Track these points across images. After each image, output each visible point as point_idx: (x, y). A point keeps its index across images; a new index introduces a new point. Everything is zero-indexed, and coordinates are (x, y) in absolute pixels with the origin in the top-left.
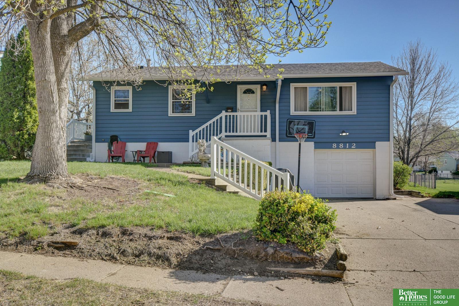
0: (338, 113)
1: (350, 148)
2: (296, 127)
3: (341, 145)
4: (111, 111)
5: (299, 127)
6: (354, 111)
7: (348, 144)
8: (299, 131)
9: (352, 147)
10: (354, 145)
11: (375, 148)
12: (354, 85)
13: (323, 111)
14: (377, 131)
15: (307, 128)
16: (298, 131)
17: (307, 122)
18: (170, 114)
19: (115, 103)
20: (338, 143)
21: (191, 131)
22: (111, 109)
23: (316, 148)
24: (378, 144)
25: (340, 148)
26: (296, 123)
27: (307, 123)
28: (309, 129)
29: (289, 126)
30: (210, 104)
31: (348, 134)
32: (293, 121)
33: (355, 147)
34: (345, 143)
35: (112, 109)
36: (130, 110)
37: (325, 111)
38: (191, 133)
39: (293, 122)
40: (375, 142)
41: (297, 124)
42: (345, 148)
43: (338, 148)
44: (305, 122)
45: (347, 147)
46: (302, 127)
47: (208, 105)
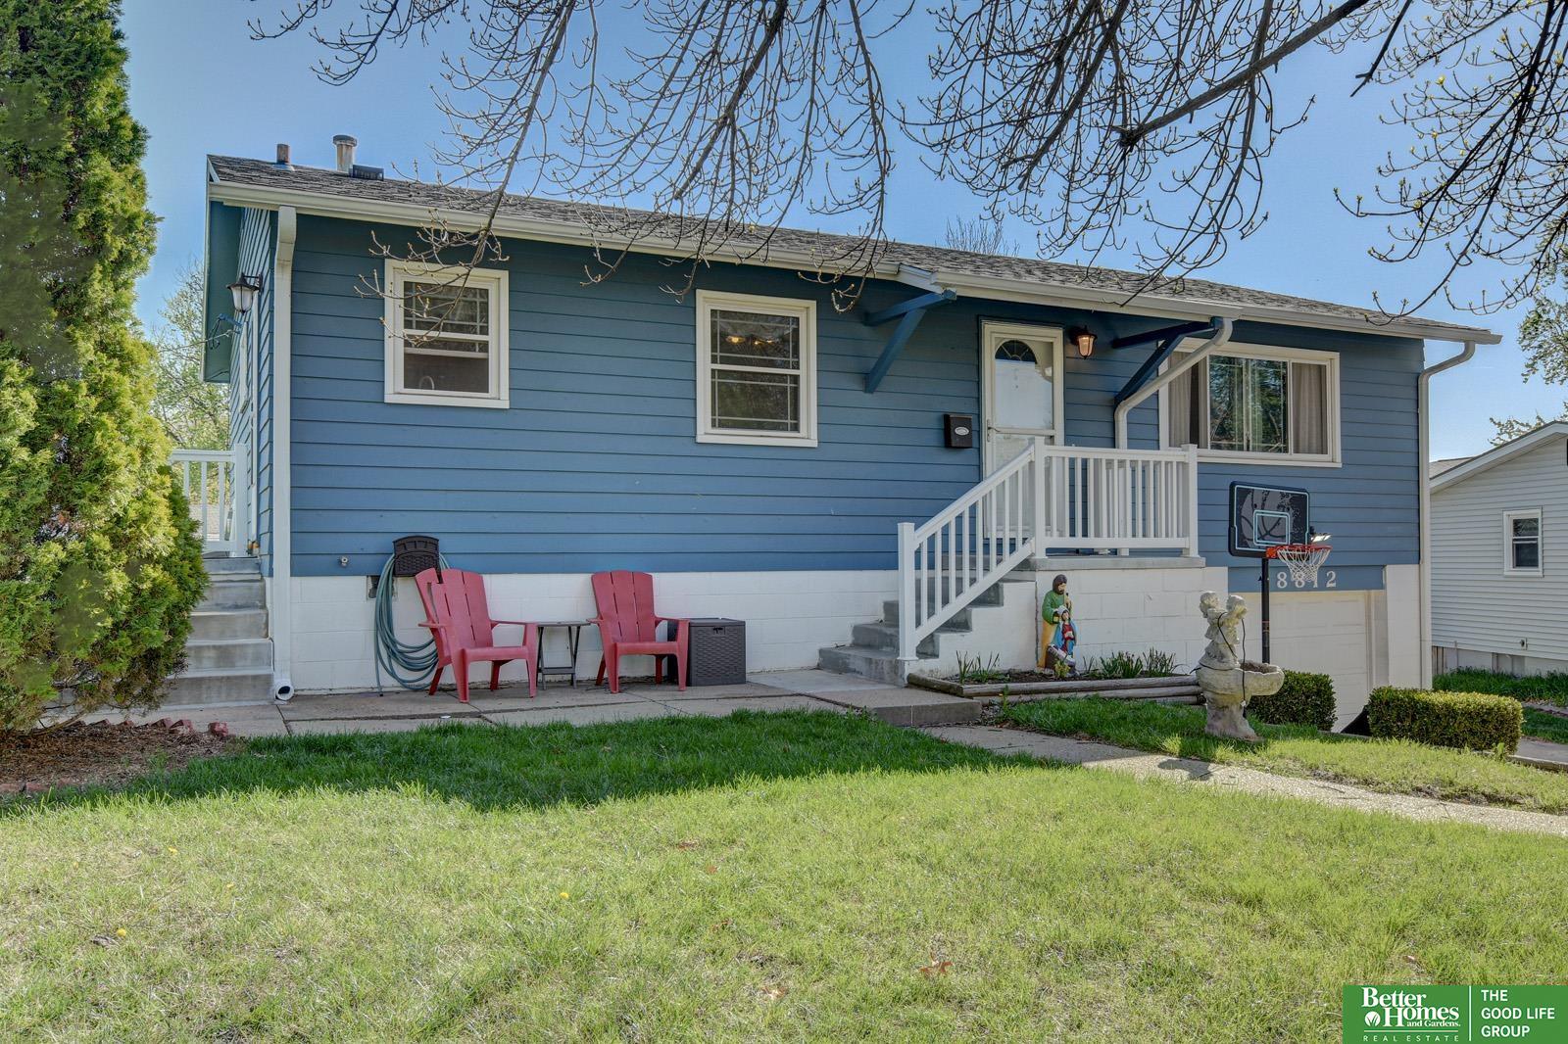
1: (1322, 586)
2: (1258, 513)
4: (388, 399)
5: (1267, 513)
6: (1333, 457)
8: (1268, 533)
9: (1329, 585)
10: (1331, 575)
11: (1381, 586)
13: (1248, 449)
14: (1389, 528)
15: (1288, 517)
16: (1263, 532)
17: (1287, 495)
18: (706, 431)
19: (407, 355)
22: (389, 388)
24: (1391, 571)
25: (1297, 590)
26: (1258, 500)
27: (1287, 500)
28: (1295, 524)
29: (1239, 511)
30: (875, 394)
31: (1327, 537)
32: (1249, 491)
33: (1334, 585)
35: (395, 388)
36: (498, 394)
37: (1254, 450)
38: (911, 538)
39: (1249, 496)
40: (1384, 566)
41: (1260, 503)
42: (1310, 587)
43: (1292, 587)
44: (1283, 495)
45: (1316, 585)
46: (1276, 514)
47: (868, 398)
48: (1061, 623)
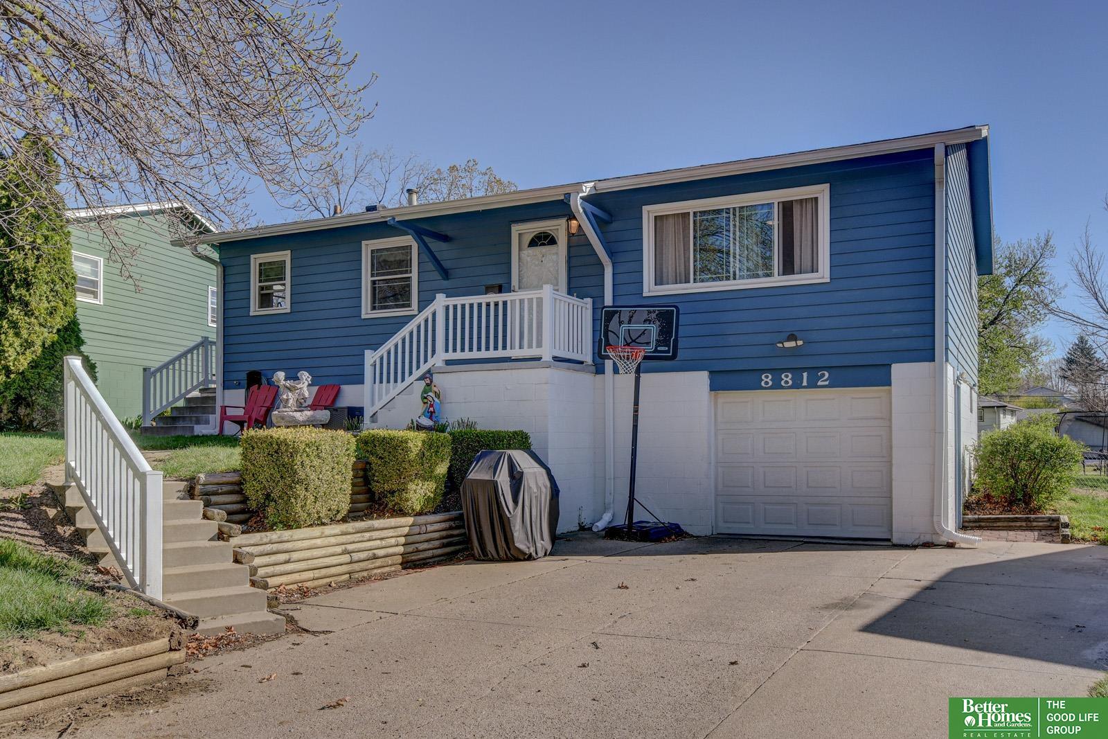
0: (778, 280)
1: (813, 385)
2: (625, 327)
3: (787, 378)
4: (251, 314)
5: (634, 326)
6: (823, 274)
7: (805, 375)
8: (634, 341)
9: (820, 383)
10: (823, 375)
11: (888, 383)
12: (822, 192)
13: (735, 279)
14: (895, 331)
15: (654, 329)
16: (629, 340)
17: (654, 311)
18: (367, 312)
19: (259, 295)
20: (776, 372)
21: (368, 353)
22: (252, 309)
23: (714, 387)
24: (898, 370)
25: (782, 388)
26: (625, 318)
27: (654, 315)
28: (661, 332)
29: (607, 326)
31: (800, 343)
32: (616, 312)
33: (827, 383)
34: (797, 371)
35: (254, 309)
36: (287, 308)
38: (370, 357)
39: (617, 315)
40: (890, 365)
41: (628, 319)
42: (797, 385)
43: (777, 386)
44: (649, 312)
45: (805, 383)
46: (642, 327)
47: (445, 282)
48: (429, 402)
